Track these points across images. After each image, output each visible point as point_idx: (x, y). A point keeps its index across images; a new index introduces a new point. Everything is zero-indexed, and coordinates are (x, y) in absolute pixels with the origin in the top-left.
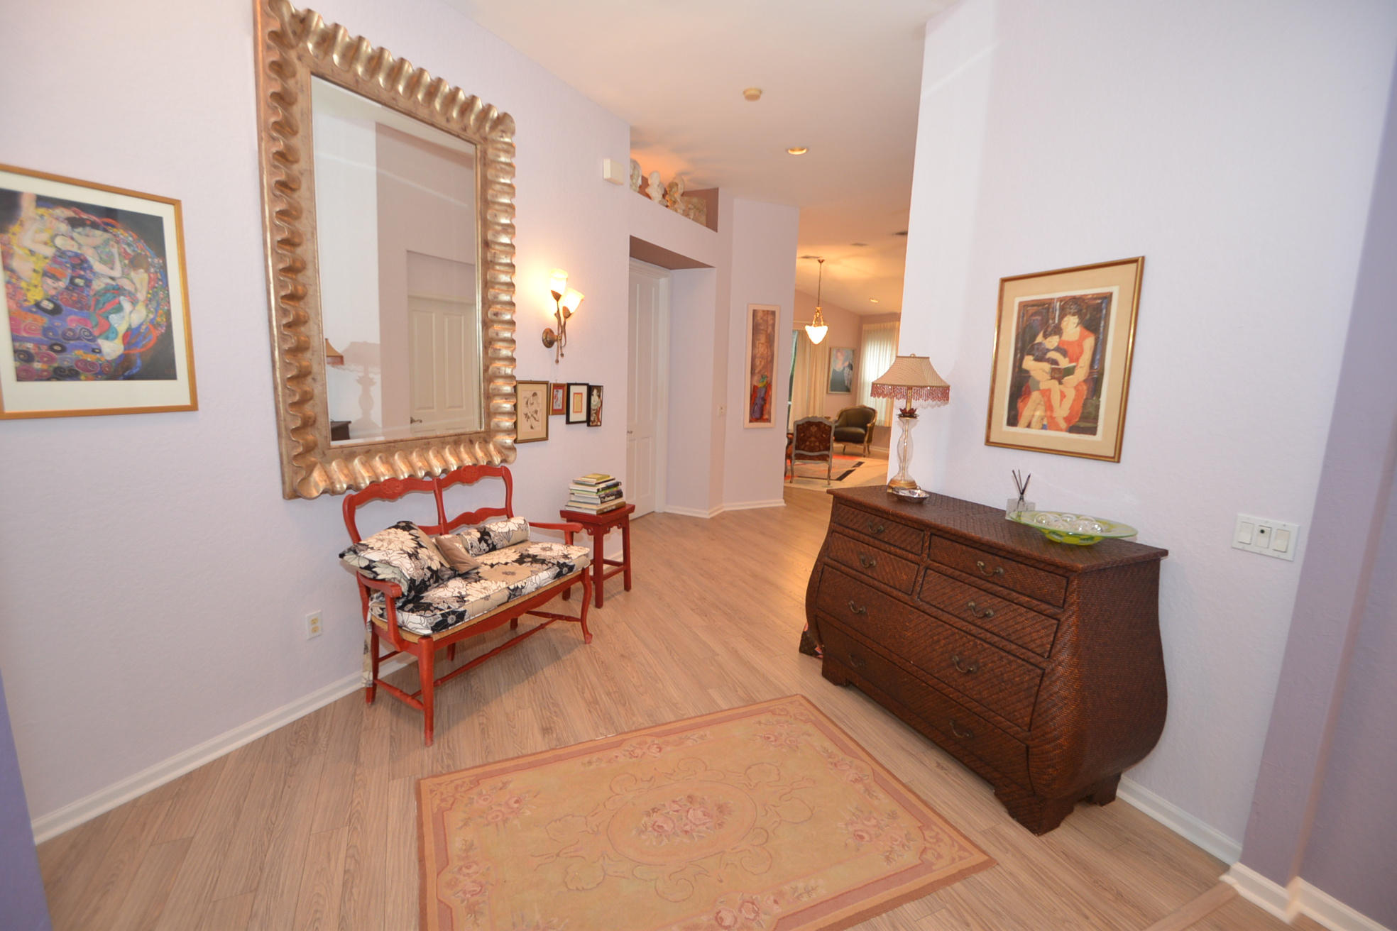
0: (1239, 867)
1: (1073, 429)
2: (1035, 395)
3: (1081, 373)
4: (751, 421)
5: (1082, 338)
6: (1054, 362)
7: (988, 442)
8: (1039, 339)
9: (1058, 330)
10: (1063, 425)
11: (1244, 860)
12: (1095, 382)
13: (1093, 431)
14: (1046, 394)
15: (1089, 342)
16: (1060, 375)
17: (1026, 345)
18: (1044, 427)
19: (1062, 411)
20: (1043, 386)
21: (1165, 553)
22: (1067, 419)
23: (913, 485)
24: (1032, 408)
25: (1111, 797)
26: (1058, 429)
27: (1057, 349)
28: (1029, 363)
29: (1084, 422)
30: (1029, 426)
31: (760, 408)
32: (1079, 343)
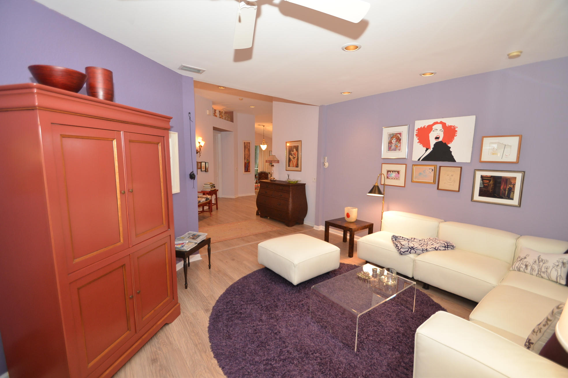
0: (315, 226)
1: (296, 167)
2: (291, 161)
3: (296, 158)
4: (245, 172)
5: (296, 152)
6: (293, 156)
7: (286, 170)
8: (291, 152)
9: (293, 151)
10: (295, 166)
11: (315, 225)
12: (298, 159)
13: (298, 167)
14: (293, 161)
15: (297, 153)
16: (294, 158)
17: (290, 154)
18: (293, 167)
19: (295, 164)
20: (292, 160)
21: (305, 184)
22: (295, 165)
23: (274, 178)
24: (291, 164)
25: (302, 223)
26: (294, 167)
27: (294, 154)
28: (290, 156)
29: (297, 166)
30: (291, 167)
31: (247, 168)
32: (296, 153)
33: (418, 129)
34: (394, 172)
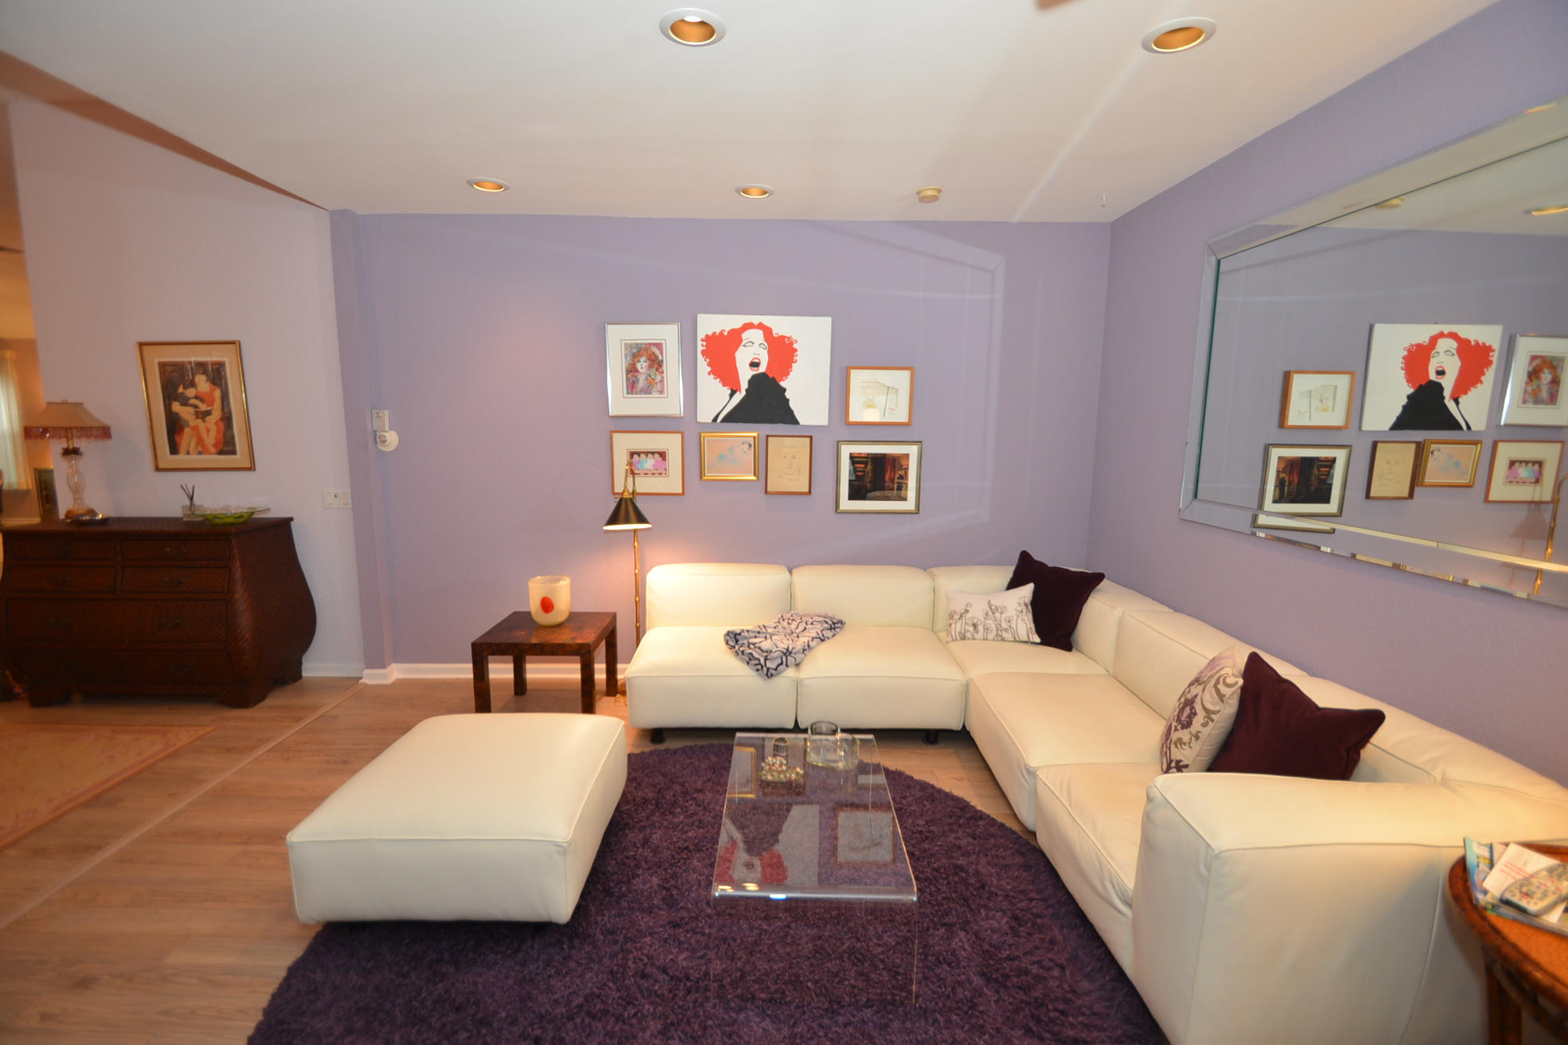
0: (367, 672)
1: (221, 453)
2: (187, 431)
3: (216, 414)
5: (212, 391)
6: (195, 407)
7: (158, 469)
8: (181, 390)
9: (193, 384)
10: (213, 450)
11: (367, 668)
12: (227, 419)
13: (234, 452)
14: (195, 428)
15: (217, 393)
16: (203, 415)
17: (170, 394)
18: (200, 453)
19: (210, 439)
20: (192, 423)
21: (291, 519)
22: (215, 446)
23: (92, 512)
24: (186, 439)
25: (298, 676)
26: (210, 453)
27: (196, 397)
28: (176, 407)
29: (226, 446)
30: (188, 453)
32: (211, 394)
33: (708, 339)
34: (650, 455)
